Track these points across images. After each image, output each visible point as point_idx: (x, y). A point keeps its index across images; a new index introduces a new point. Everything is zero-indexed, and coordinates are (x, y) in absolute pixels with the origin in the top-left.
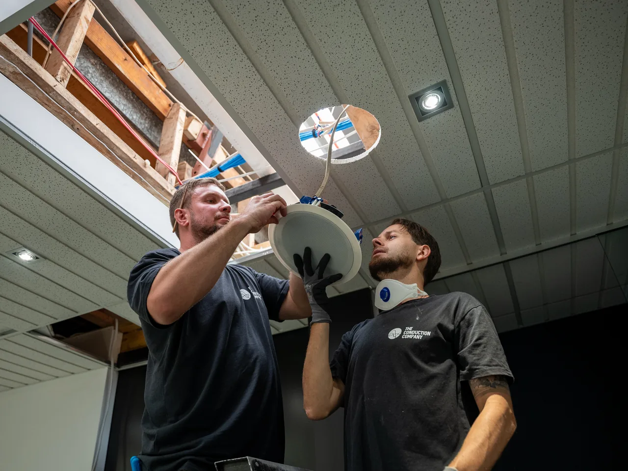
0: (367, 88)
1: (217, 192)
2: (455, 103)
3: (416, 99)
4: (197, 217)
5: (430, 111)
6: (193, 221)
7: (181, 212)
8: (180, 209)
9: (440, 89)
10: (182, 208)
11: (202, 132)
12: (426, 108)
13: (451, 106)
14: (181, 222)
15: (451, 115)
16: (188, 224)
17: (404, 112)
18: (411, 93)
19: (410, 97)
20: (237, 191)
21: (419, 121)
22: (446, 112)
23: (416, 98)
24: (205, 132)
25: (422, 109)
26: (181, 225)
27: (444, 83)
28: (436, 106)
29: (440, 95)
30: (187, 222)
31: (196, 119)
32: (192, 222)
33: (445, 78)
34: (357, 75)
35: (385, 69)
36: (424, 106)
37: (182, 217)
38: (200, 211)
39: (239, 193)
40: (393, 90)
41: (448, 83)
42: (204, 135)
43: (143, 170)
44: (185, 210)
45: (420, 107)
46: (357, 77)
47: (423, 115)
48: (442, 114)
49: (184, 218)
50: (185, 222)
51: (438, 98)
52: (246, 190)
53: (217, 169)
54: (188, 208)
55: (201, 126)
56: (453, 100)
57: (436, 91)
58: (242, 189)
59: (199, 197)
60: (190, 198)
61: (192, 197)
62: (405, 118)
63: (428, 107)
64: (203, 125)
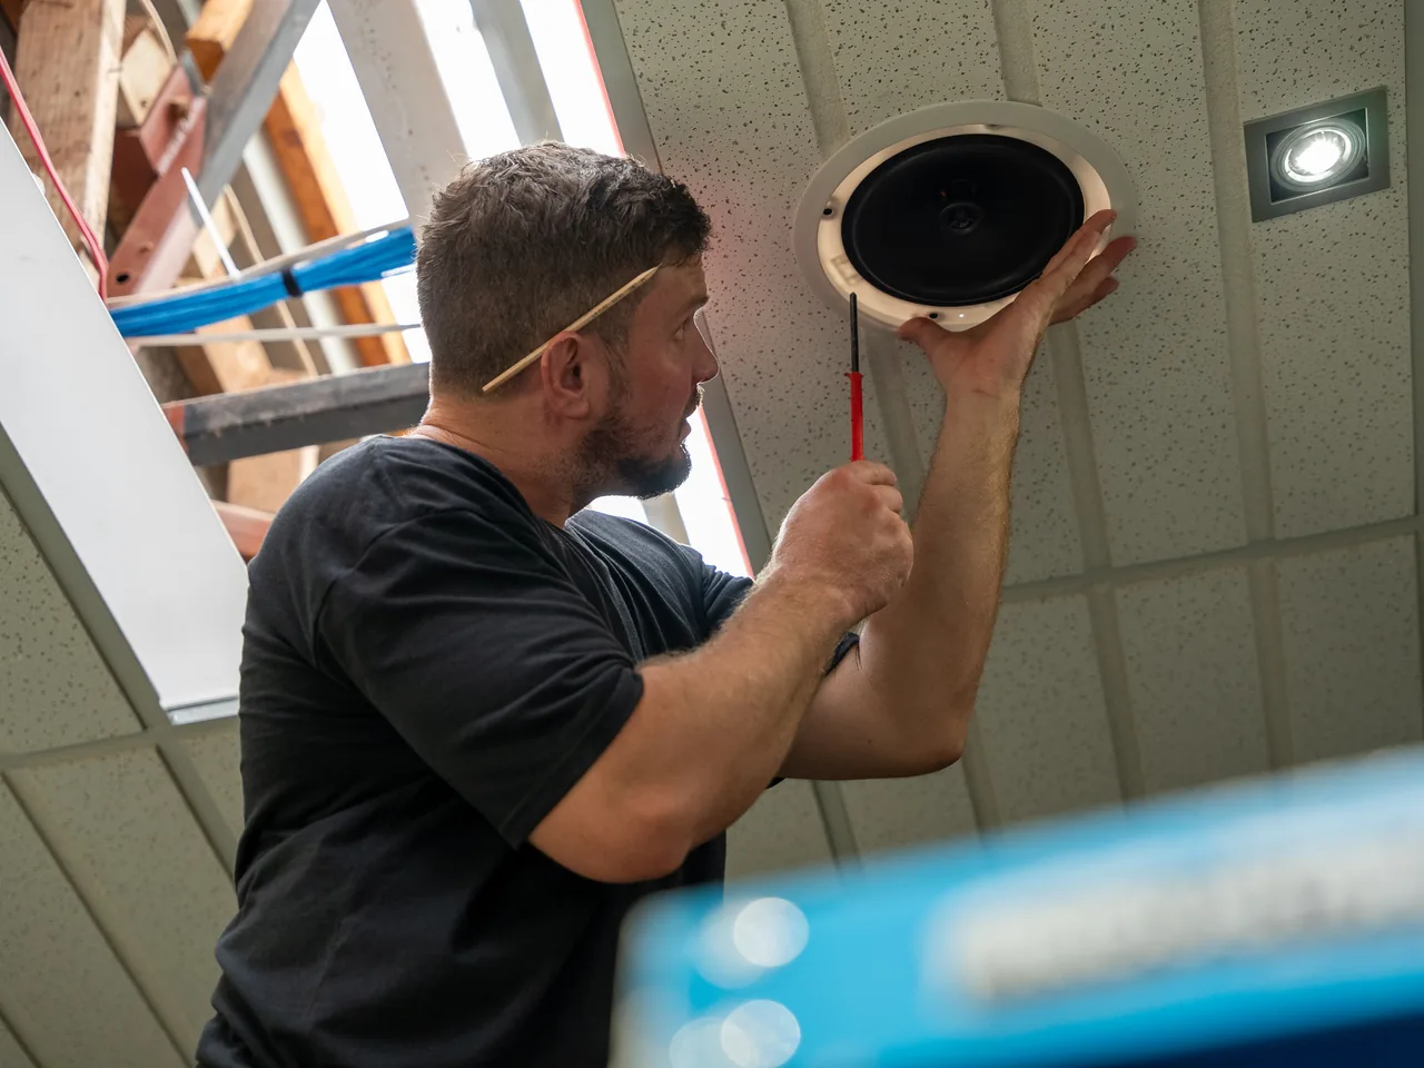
0: (1120, 71)
2: (1398, 172)
3: (1271, 136)
5: (1300, 189)
8: (574, 335)
9: (1357, 117)
11: (167, 97)
12: (1292, 175)
13: (1382, 182)
15: (1372, 215)
17: (1215, 177)
18: (1258, 114)
19: (1251, 129)
20: (353, 391)
21: (1254, 221)
22: (1358, 202)
23: (1268, 136)
24: (181, 100)
25: (1277, 179)
27: (1380, 95)
28: (1330, 173)
29: (1350, 137)
31: (155, 34)
33: (1384, 82)
34: (1099, 24)
35: (1196, 20)
36: (1287, 168)
39: (357, 399)
40: (1202, 95)
41: (1390, 100)
42: (174, 114)
45: (1273, 168)
46: (1096, 28)
47: (1274, 196)
48: (1342, 207)
51: (1343, 149)
52: (395, 392)
53: (277, 277)
55: (165, 69)
56: (1392, 164)
57: (1345, 123)
58: (381, 387)
62: (1210, 200)
63: (1300, 173)
64: (174, 69)
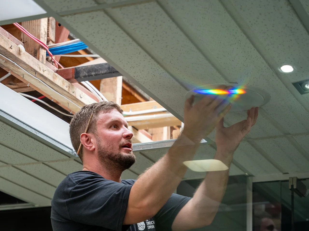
1: (119, 119)
4: (103, 144)
6: (99, 147)
7: (86, 136)
8: (85, 133)
10: (87, 133)
14: (87, 146)
16: (94, 149)
26: (87, 149)
30: (94, 147)
32: (98, 149)
37: (88, 141)
38: (106, 137)
43: (18, 58)
44: (89, 135)
49: (89, 142)
50: (91, 147)
54: (93, 133)
59: (104, 124)
60: (95, 123)
61: (97, 123)
